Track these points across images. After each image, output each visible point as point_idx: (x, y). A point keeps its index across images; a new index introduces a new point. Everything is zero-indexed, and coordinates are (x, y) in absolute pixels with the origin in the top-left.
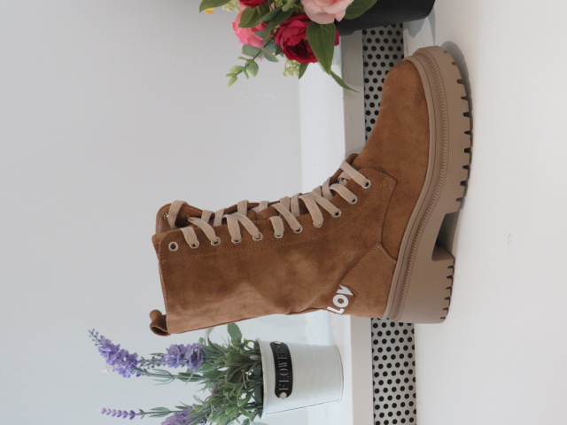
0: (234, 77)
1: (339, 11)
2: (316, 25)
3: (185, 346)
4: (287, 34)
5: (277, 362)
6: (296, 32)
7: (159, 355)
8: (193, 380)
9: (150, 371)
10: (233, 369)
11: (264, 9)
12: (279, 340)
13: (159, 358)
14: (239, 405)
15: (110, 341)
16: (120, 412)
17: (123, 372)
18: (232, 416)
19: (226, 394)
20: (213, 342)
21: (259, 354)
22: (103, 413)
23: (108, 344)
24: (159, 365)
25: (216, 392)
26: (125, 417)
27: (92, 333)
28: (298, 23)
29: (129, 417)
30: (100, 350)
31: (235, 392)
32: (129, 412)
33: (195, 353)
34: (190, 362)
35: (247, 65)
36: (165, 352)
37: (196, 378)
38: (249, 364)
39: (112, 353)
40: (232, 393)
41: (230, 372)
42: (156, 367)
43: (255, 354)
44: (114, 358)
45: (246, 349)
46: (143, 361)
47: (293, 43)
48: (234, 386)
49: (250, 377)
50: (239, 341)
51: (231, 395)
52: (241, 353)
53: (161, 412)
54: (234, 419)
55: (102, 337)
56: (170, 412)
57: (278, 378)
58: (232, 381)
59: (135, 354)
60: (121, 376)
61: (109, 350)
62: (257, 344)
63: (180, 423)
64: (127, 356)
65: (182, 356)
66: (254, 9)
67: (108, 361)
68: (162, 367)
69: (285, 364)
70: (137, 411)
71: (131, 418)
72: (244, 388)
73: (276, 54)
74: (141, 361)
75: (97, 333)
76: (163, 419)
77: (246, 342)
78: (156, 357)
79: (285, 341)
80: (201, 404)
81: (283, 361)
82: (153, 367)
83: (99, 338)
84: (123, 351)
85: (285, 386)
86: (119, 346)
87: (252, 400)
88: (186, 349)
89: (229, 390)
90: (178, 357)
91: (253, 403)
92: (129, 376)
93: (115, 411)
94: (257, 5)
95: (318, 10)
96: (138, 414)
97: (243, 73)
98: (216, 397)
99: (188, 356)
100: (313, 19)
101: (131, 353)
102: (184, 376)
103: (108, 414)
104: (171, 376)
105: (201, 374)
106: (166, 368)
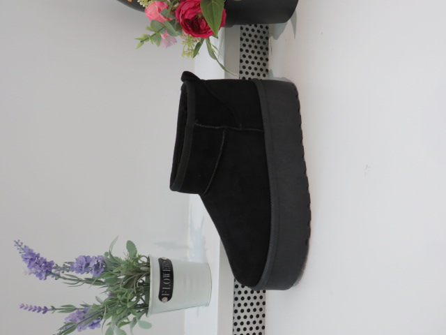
3: (91, 257)
5: (162, 273)
7: (69, 263)
8: (95, 284)
9: (62, 275)
10: (127, 277)
12: (166, 257)
13: (69, 265)
14: (128, 306)
15: (32, 250)
16: (36, 307)
17: (39, 275)
18: (122, 315)
19: (119, 297)
20: (114, 255)
21: (149, 267)
22: (21, 307)
23: (30, 253)
24: (68, 271)
25: (112, 294)
26: (39, 312)
27: (17, 243)
29: (42, 311)
30: (23, 257)
31: (126, 296)
32: (43, 308)
33: (98, 264)
34: (93, 270)
36: (75, 261)
37: (98, 282)
38: (140, 274)
39: (32, 259)
40: (124, 297)
41: (125, 280)
42: (66, 272)
43: (146, 266)
44: (33, 263)
45: (140, 262)
46: (57, 267)
48: (126, 290)
49: (140, 284)
50: (135, 256)
51: (122, 298)
52: (135, 265)
53: (69, 308)
54: (124, 317)
55: (25, 246)
56: (76, 309)
57: (162, 285)
58: (126, 286)
59: (52, 261)
60: (38, 278)
61: (30, 257)
62: (148, 259)
63: (80, 319)
64: (45, 263)
65: (88, 264)
67: (28, 266)
68: (70, 273)
69: (168, 275)
70: (49, 307)
71: (44, 313)
72: (134, 293)
74: (55, 268)
75: (22, 243)
76: (67, 315)
77: (140, 257)
78: (66, 264)
79: (170, 258)
80: (99, 304)
81: (167, 272)
82: (63, 272)
83: (23, 247)
84: (42, 258)
85: (166, 292)
86: (39, 254)
87: (141, 302)
88: (91, 260)
89: (122, 294)
90: (84, 266)
91: (142, 304)
92: (45, 279)
93: (31, 306)
96: (50, 310)
98: (112, 299)
99: (92, 265)
101: (48, 260)
102: (88, 281)
103: (25, 309)
104: (79, 280)
105: (103, 280)
106: (74, 273)
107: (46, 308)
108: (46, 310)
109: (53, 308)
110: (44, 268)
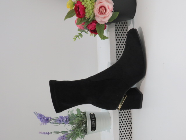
0: (75, 38)
1: (106, 20)
2: (99, 24)
4: (91, 27)
6: (94, 26)
11: (84, 18)
28: (94, 24)
35: (79, 35)
44: (42, 119)
47: (93, 29)
57: (92, 126)
60: (44, 124)
61: (40, 117)
63: (62, 139)
66: (81, 19)
69: (94, 122)
73: (88, 31)
81: (93, 120)
83: (37, 114)
84: (45, 116)
92: (47, 124)
94: (82, 18)
95: (100, 20)
97: (78, 37)
100: (98, 22)
101: (47, 117)
107: (48, 133)
108: (49, 133)
109: (51, 133)
110: (46, 120)
